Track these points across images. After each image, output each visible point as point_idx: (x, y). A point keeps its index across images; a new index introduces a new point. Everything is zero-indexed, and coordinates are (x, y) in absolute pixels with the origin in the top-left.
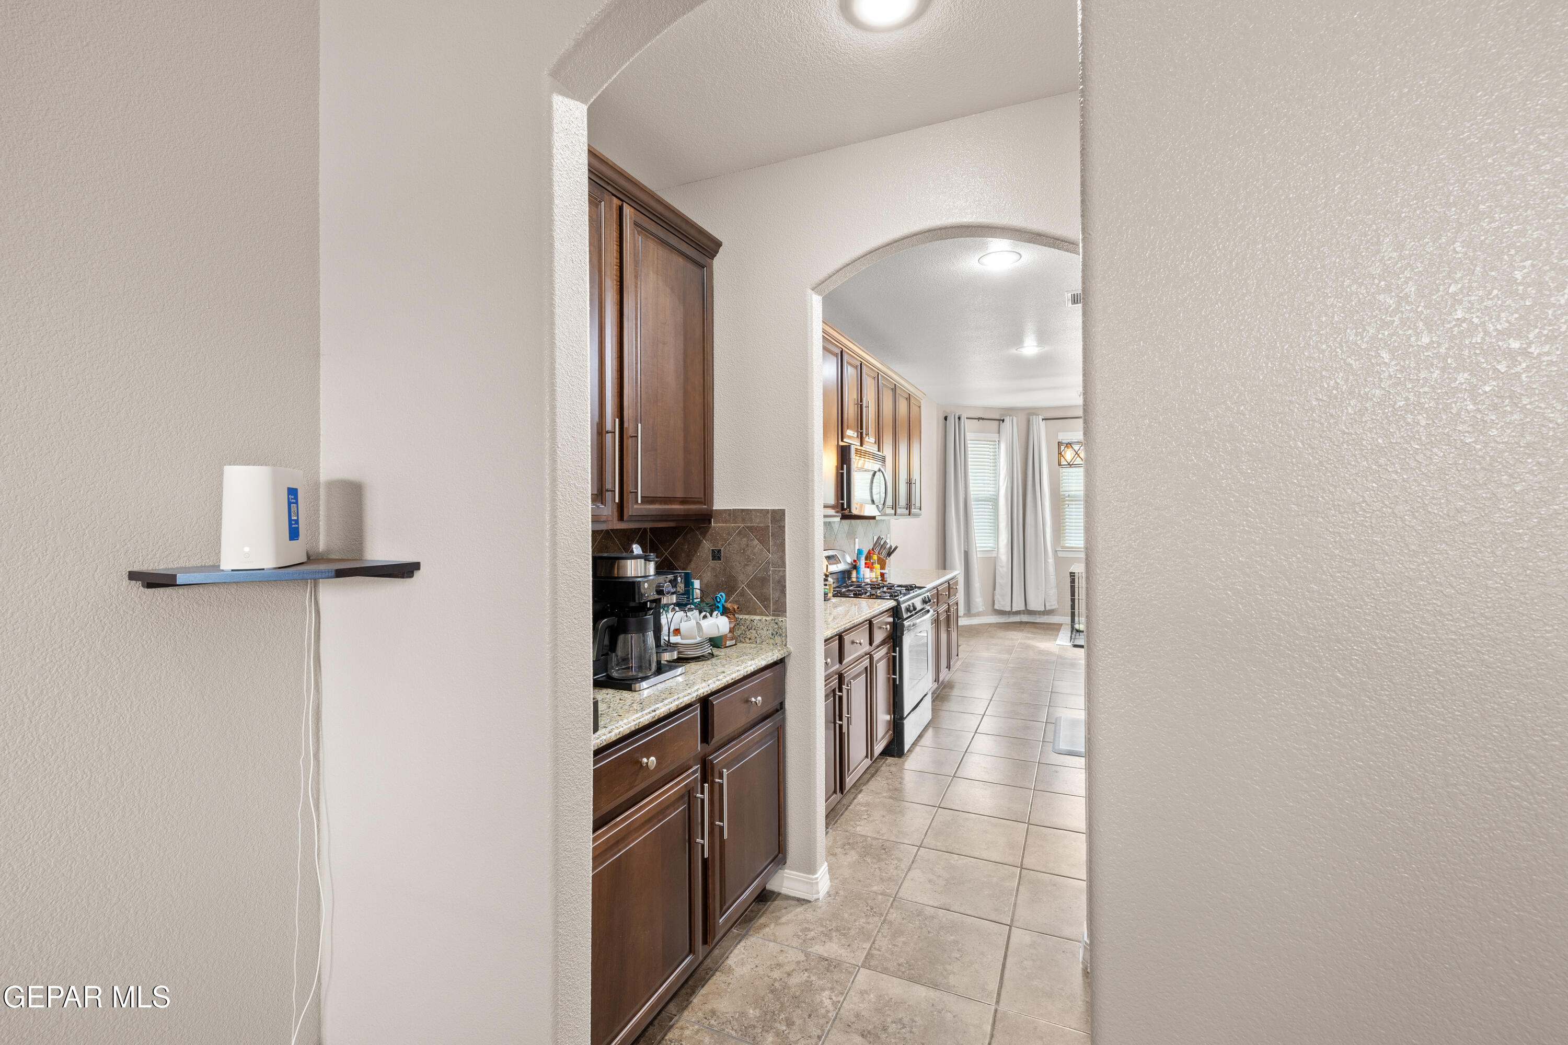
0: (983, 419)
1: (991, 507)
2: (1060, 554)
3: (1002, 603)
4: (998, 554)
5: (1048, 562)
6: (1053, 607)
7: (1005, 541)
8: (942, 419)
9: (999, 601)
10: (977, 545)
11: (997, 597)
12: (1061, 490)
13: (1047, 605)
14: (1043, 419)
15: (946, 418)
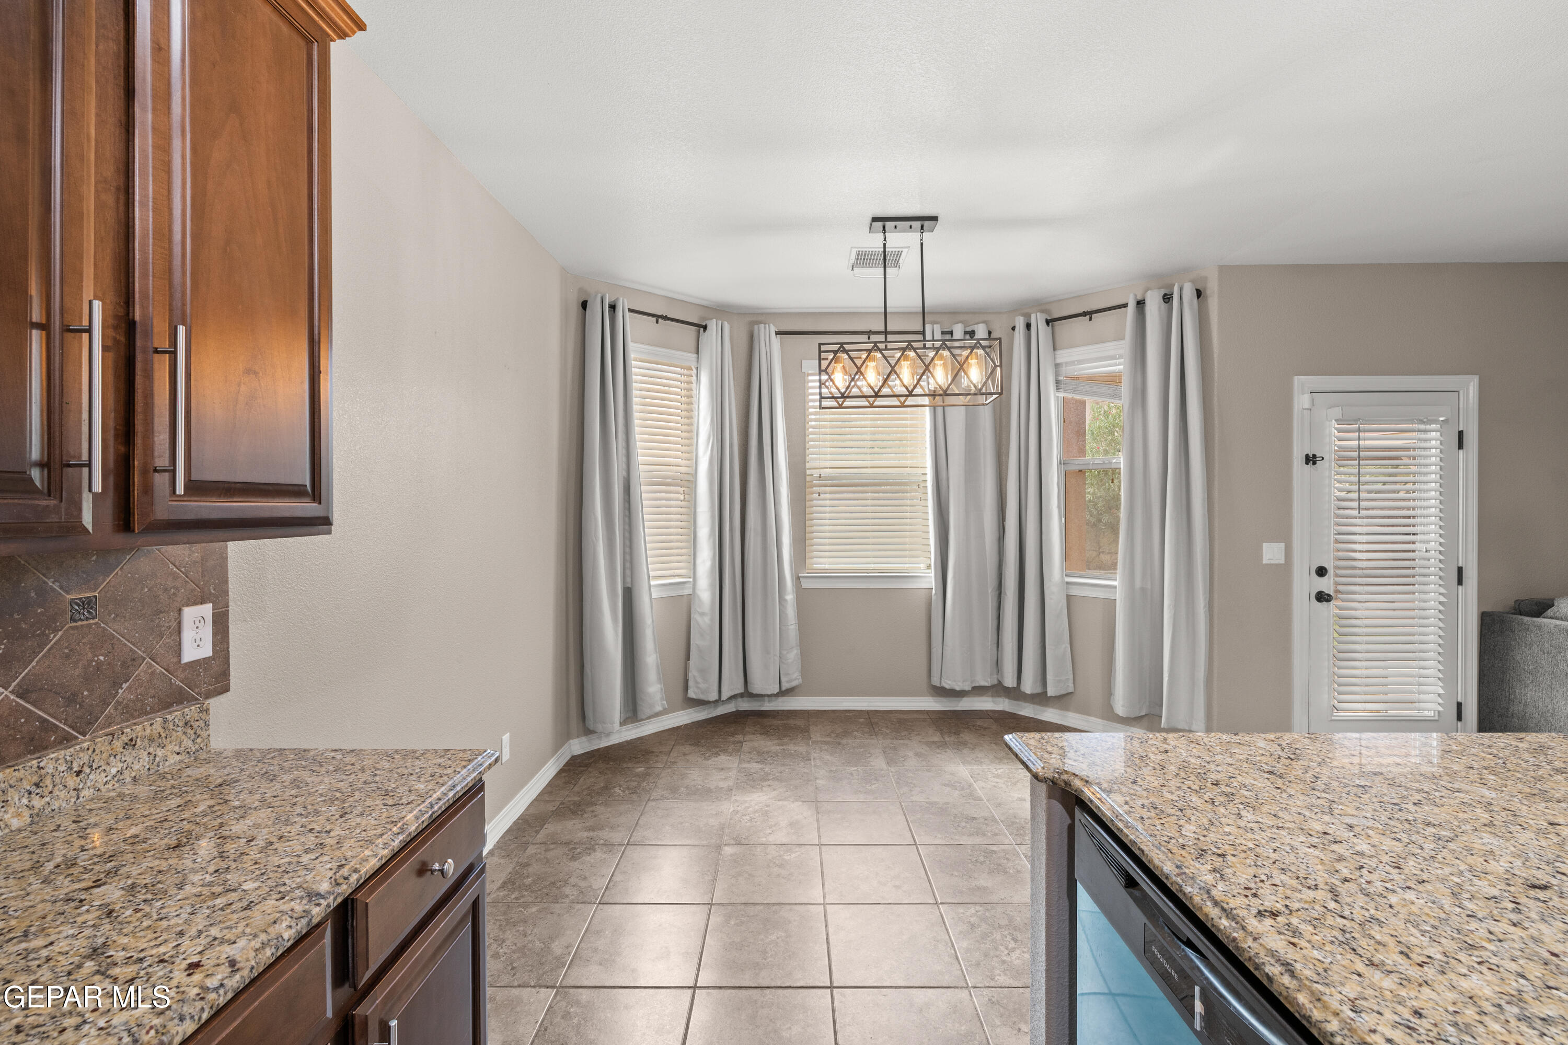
0: (665, 318)
1: (682, 497)
2: (806, 584)
3: (702, 686)
4: (694, 589)
5: (786, 600)
6: (794, 684)
7: (708, 564)
8: (575, 308)
9: (697, 683)
10: (651, 574)
11: (693, 673)
12: (808, 465)
13: (783, 679)
14: (777, 333)
15: (584, 305)
